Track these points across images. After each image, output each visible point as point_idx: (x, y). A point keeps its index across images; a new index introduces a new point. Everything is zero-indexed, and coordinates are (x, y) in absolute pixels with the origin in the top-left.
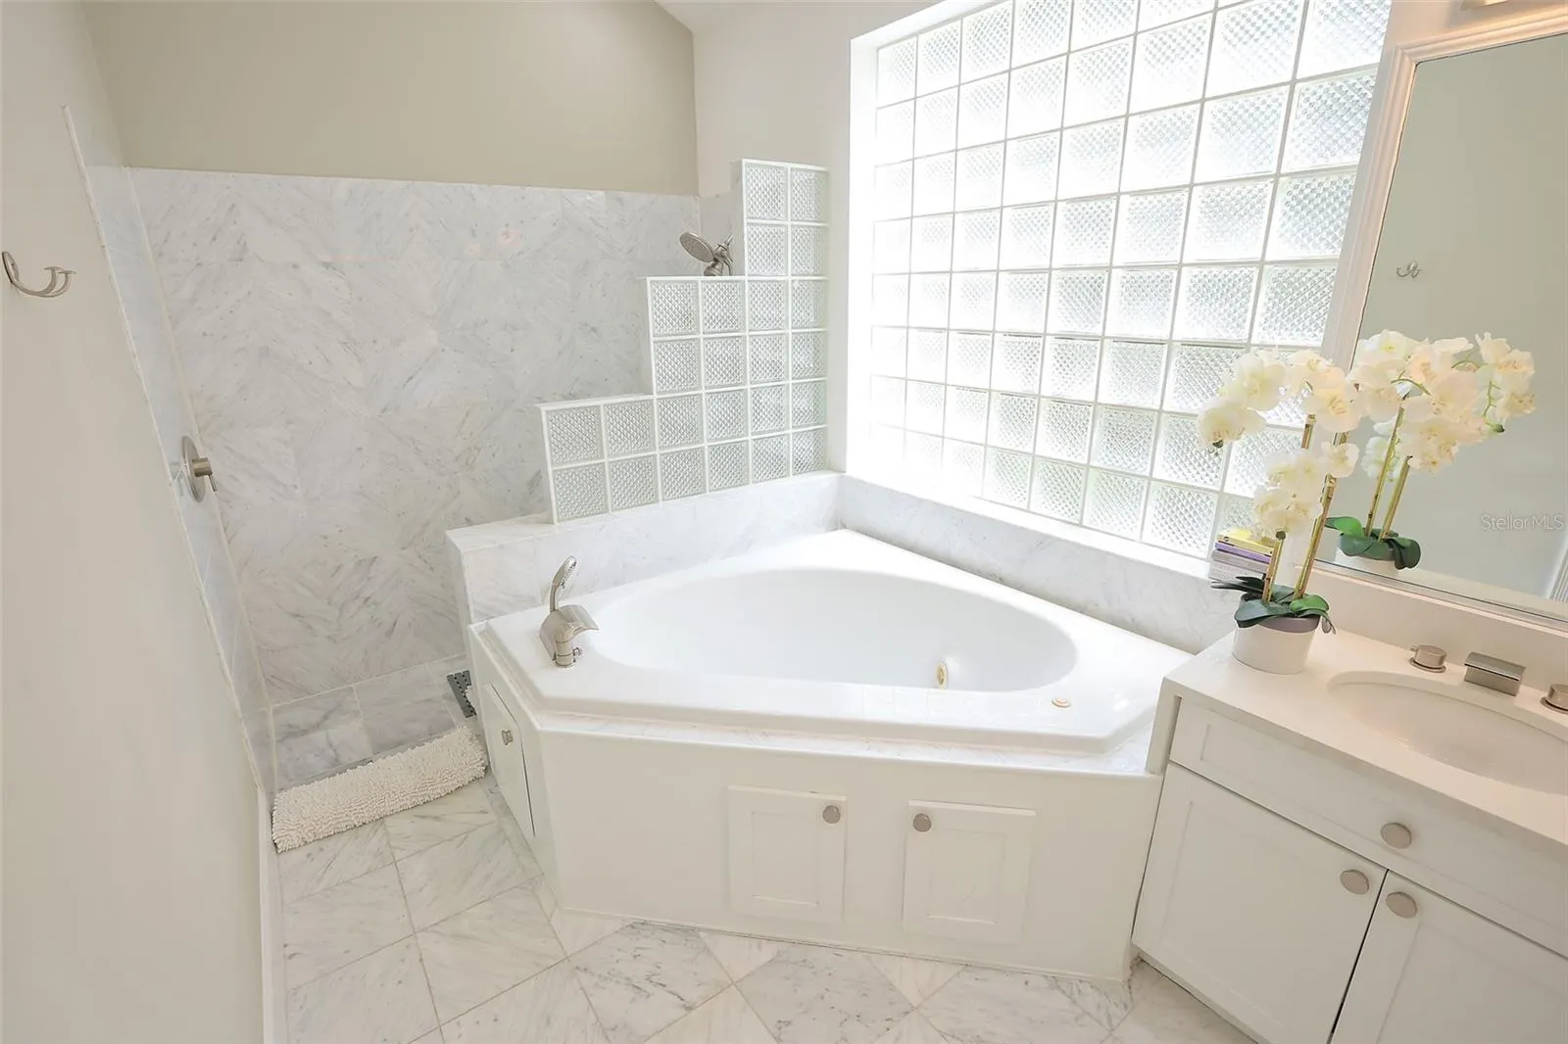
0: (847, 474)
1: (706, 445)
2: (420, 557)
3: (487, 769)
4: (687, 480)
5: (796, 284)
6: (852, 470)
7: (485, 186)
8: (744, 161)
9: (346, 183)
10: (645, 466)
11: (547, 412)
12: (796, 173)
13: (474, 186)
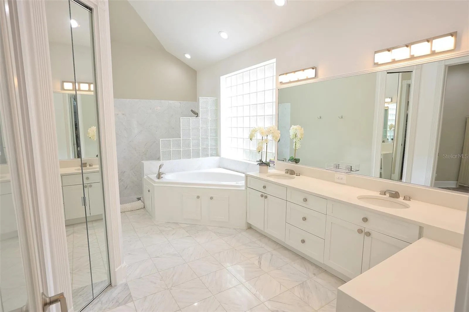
0: (221, 157)
1: (191, 149)
2: (134, 172)
3: (144, 207)
4: (188, 155)
5: (210, 119)
6: (222, 156)
7: (153, 100)
8: (200, 97)
9: (128, 100)
10: (179, 152)
11: (161, 140)
12: (210, 100)
13: (152, 100)
